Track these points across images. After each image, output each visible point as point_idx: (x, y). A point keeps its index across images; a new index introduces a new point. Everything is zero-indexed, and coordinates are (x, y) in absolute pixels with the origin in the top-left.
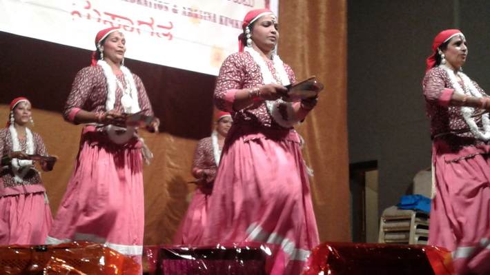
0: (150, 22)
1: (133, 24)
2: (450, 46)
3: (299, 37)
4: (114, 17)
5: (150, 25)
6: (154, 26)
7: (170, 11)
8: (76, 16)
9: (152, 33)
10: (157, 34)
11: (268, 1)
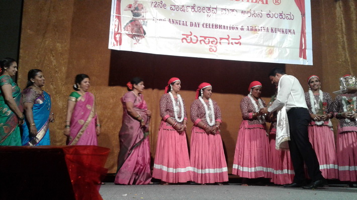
0: (227, 37)
1: (217, 40)
4: (205, 38)
5: (227, 39)
6: (230, 39)
7: (239, 29)
8: (184, 40)
9: (229, 43)
10: (232, 43)
11: (304, 15)
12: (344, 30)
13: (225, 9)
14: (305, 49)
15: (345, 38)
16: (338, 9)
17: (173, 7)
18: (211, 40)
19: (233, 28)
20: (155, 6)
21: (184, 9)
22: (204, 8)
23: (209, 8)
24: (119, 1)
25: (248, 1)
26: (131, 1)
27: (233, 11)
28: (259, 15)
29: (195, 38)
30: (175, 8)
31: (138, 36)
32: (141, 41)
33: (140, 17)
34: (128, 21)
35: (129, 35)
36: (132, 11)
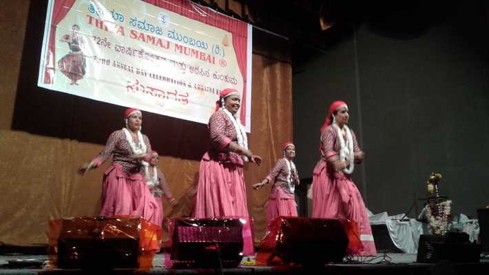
0: (175, 92)
1: (164, 93)
2: (339, 113)
3: (264, 103)
4: (152, 89)
5: (175, 95)
6: (177, 95)
7: (187, 86)
8: (129, 89)
9: (176, 99)
10: (179, 100)
11: (245, 81)
12: (269, 98)
13: (174, 62)
14: (245, 116)
15: (269, 106)
16: (265, 75)
17: (118, 48)
18: (159, 93)
19: (181, 83)
20: (98, 43)
21: (130, 52)
22: (152, 56)
23: (158, 58)
24: (54, 28)
25: (197, 57)
26: (70, 31)
27: (182, 64)
28: (207, 74)
29: (142, 88)
30: (119, 49)
31: (76, 75)
32: (78, 82)
33: (79, 52)
34: (64, 55)
35: (64, 72)
36: (69, 44)
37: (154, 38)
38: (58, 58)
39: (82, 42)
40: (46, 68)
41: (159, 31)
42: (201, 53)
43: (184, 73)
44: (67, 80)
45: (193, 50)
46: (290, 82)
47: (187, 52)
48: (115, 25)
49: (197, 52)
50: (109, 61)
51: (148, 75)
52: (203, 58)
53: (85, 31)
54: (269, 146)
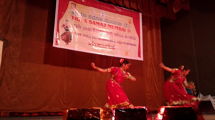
1: (104, 46)
3: (149, 47)
4: (99, 45)
5: (109, 46)
6: (110, 46)
7: (114, 42)
8: (90, 45)
9: (109, 48)
10: (111, 48)
11: (139, 38)
12: (150, 45)
13: (108, 32)
14: (140, 53)
16: (149, 34)
18: (102, 46)
20: (76, 27)
21: (89, 29)
22: (98, 30)
23: (101, 31)
24: (58, 22)
25: (117, 29)
26: (65, 23)
27: (111, 33)
28: (122, 36)
29: (95, 44)
30: (85, 29)
31: (68, 41)
32: (69, 43)
33: (69, 31)
34: (63, 33)
35: (63, 40)
36: (65, 28)
37: (99, 23)
38: (61, 34)
39: (70, 27)
40: (56, 39)
41: (101, 20)
42: (119, 27)
43: (112, 37)
44: (65, 43)
45: (116, 27)
46: (160, 36)
47: (113, 28)
48: (82, 19)
49: (117, 27)
50: (81, 34)
51: (97, 39)
52: (120, 29)
53: (71, 22)
54: (152, 66)
